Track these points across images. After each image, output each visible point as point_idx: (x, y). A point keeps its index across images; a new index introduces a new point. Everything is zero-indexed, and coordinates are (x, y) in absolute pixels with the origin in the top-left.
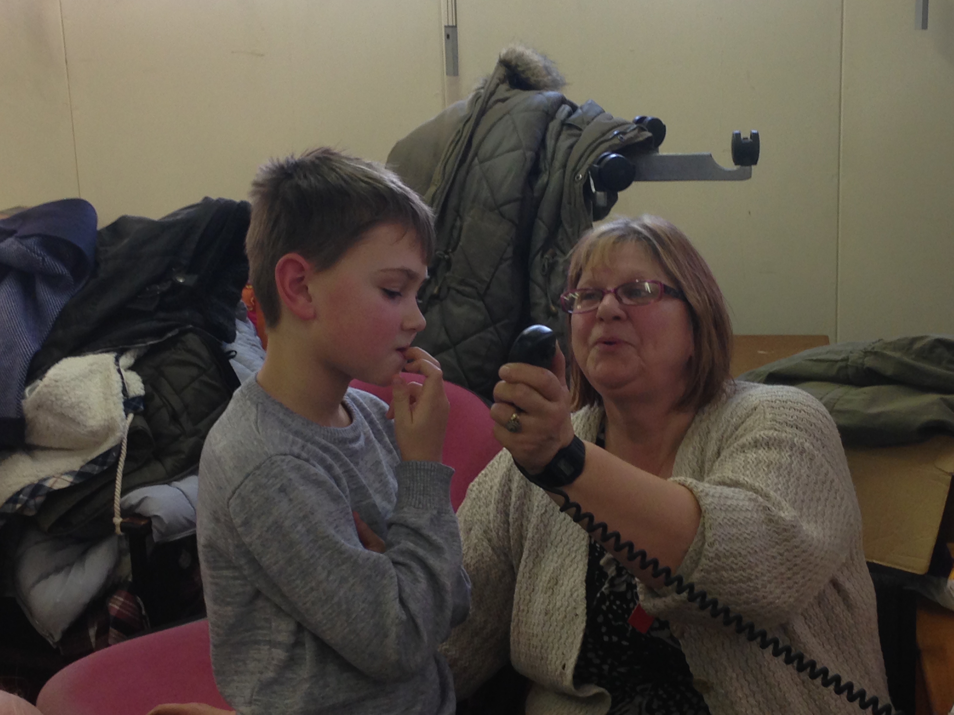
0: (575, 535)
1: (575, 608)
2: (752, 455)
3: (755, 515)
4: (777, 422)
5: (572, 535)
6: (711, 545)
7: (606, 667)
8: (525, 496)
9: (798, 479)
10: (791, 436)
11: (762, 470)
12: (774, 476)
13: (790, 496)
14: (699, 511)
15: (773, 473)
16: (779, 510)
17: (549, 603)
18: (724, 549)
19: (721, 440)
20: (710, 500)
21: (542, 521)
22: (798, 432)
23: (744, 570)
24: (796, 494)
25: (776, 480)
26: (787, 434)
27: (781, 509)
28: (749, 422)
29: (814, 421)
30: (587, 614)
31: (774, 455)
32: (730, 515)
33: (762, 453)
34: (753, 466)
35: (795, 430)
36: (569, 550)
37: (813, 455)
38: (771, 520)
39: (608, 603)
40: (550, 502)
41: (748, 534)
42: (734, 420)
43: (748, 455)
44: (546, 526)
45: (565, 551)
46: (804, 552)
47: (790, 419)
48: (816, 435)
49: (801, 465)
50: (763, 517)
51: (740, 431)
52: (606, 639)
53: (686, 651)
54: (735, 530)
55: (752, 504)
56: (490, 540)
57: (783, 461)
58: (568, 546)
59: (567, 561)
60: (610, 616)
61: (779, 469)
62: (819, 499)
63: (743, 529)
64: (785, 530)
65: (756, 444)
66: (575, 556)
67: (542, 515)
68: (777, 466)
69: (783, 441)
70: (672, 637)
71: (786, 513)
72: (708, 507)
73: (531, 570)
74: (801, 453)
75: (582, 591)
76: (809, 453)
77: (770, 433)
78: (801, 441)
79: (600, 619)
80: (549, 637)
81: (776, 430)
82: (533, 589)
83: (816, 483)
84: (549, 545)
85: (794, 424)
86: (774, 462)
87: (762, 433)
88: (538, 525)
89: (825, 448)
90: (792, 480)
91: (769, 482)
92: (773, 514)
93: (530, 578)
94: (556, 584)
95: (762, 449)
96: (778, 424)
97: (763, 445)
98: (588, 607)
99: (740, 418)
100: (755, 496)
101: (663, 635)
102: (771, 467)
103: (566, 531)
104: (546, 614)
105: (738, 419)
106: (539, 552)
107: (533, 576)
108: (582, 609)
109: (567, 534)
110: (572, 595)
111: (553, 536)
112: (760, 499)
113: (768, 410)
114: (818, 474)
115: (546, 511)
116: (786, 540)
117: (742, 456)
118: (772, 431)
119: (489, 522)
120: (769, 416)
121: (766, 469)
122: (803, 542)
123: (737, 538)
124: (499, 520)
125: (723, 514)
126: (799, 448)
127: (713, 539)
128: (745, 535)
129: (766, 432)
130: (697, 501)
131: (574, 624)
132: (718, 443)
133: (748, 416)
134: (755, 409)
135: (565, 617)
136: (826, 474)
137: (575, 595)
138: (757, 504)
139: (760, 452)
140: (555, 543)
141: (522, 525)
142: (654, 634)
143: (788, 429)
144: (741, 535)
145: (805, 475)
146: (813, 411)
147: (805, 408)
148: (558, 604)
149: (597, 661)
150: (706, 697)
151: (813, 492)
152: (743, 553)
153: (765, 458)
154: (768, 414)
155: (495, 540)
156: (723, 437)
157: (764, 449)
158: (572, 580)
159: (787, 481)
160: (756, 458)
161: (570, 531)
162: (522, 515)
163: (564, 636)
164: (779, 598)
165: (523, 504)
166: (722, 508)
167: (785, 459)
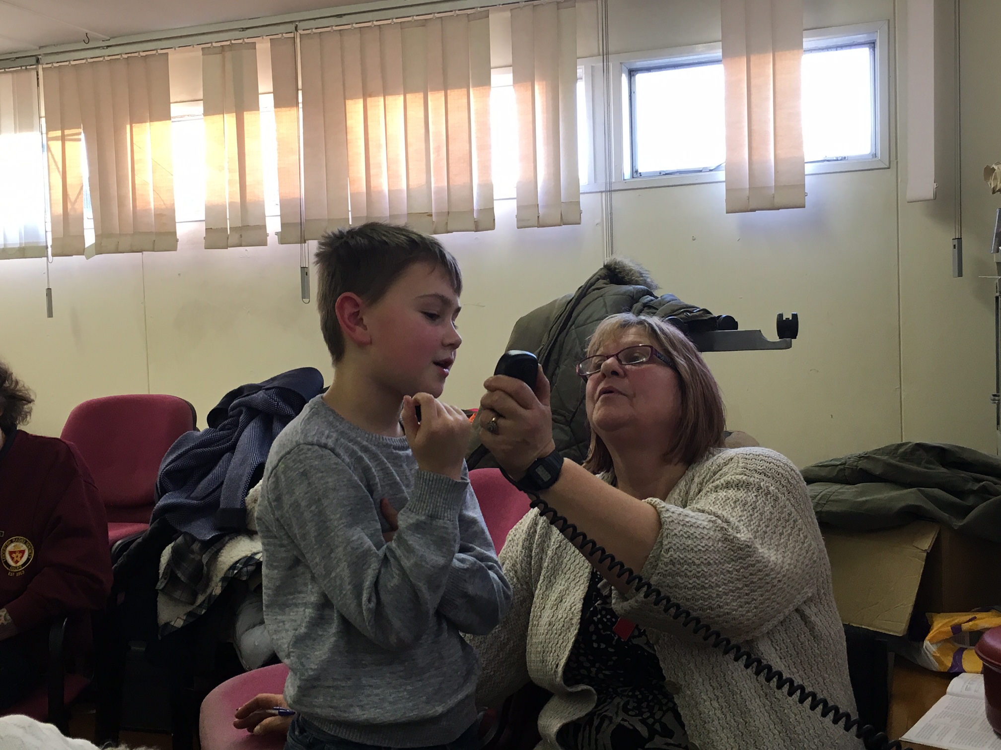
0: (581, 565)
1: (571, 619)
2: (722, 494)
3: (712, 533)
4: (747, 469)
5: (578, 564)
6: (668, 551)
7: (594, 670)
8: (546, 536)
9: (761, 514)
10: (758, 480)
11: (729, 505)
12: (739, 510)
13: (752, 527)
14: (660, 523)
15: (738, 508)
16: (737, 533)
17: (553, 616)
18: (679, 556)
19: (701, 484)
20: (669, 514)
21: (556, 553)
22: (765, 478)
23: (698, 578)
24: (759, 526)
25: (740, 514)
26: (755, 478)
27: (739, 532)
28: (725, 469)
29: (780, 470)
30: (581, 623)
31: (741, 494)
32: (686, 529)
33: (731, 493)
34: (722, 502)
35: (762, 476)
36: (575, 576)
37: (777, 497)
38: (726, 539)
39: (599, 616)
40: (565, 539)
41: (703, 547)
42: (714, 468)
43: (719, 494)
44: (559, 558)
45: (572, 577)
46: (760, 571)
47: (759, 468)
48: (782, 483)
49: (765, 503)
50: (720, 535)
51: (717, 476)
52: (595, 645)
53: (660, 657)
54: (690, 542)
55: (711, 524)
56: (516, 572)
57: (749, 499)
58: (575, 573)
59: (572, 585)
60: (600, 626)
61: (744, 505)
62: (781, 534)
63: (698, 542)
64: (741, 549)
65: (728, 486)
66: (579, 581)
67: (556, 549)
68: (743, 502)
69: (751, 484)
70: (648, 643)
71: (743, 535)
72: (667, 519)
73: (544, 592)
74: (766, 495)
75: (579, 606)
76: (773, 495)
77: (739, 477)
78: (767, 484)
79: (592, 628)
80: (550, 643)
81: (745, 475)
82: (544, 607)
83: (779, 520)
84: (560, 572)
85: (763, 472)
86: (740, 500)
87: (733, 477)
88: (553, 557)
89: (790, 494)
90: (756, 515)
91: (734, 514)
92: (729, 534)
93: (542, 598)
94: (561, 601)
95: (732, 489)
96: (747, 471)
97: (734, 485)
98: (582, 619)
99: (719, 466)
100: (714, 518)
101: (639, 641)
102: (737, 503)
103: (574, 561)
104: (550, 625)
105: (717, 467)
106: (552, 578)
107: (545, 597)
108: (576, 620)
109: (575, 563)
110: (571, 609)
111: (563, 566)
112: (719, 521)
113: (741, 460)
114: (782, 513)
115: (560, 546)
116: (741, 558)
117: (714, 495)
118: (742, 476)
119: (517, 558)
120: (741, 465)
121: (733, 505)
122: (758, 562)
123: (692, 549)
124: (523, 554)
125: (680, 528)
126: (764, 491)
127: (668, 546)
128: (700, 547)
129: (737, 476)
130: (659, 514)
131: (570, 631)
132: (699, 485)
133: (726, 464)
134: (732, 459)
135: (563, 626)
136: (789, 514)
137: (573, 609)
138: (716, 525)
139: (730, 491)
140: (565, 571)
141: (542, 558)
142: (635, 641)
143: (756, 475)
144: (696, 547)
145: (768, 512)
146: (782, 464)
147: (773, 461)
148: (560, 616)
149: (588, 665)
150: (675, 696)
151: (776, 526)
152: (697, 562)
153: (733, 496)
154: (741, 463)
155: (519, 571)
156: (703, 481)
157: (734, 489)
158: (573, 598)
159: (751, 515)
160: (725, 496)
161: (577, 562)
162: (543, 550)
163: (560, 642)
164: (736, 610)
165: (544, 542)
166: (680, 522)
167: (751, 498)
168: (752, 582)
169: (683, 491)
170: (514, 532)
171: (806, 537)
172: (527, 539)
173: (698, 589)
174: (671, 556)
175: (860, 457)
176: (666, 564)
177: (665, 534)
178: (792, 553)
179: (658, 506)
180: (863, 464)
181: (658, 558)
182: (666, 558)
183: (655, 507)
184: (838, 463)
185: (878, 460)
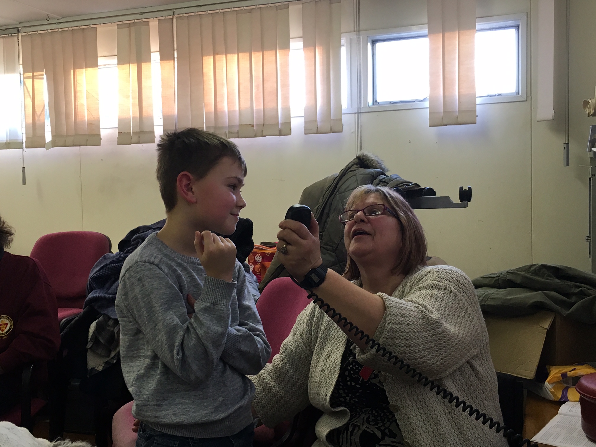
0: (341, 335)
1: (335, 368)
2: (423, 292)
3: (416, 314)
4: (439, 278)
5: (339, 335)
7: (348, 398)
8: (320, 318)
9: (446, 304)
10: (445, 284)
11: (427, 298)
12: (433, 302)
13: (441, 312)
14: (385, 308)
15: (433, 300)
16: (431, 314)
17: (324, 366)
19: (411, 287)
21: (326, 329)
24: (445, 311)
26: (443, 283)
27: (432, 313)
29: (459, 279)
30: (340, 370)
31: (435, 292)
32: (400, 311)
34: (423, 297)
35: (448, 282)
36: (337, 342)
37: (456, 294)
38: (424, 317)
39: (351, 366)
40: (331, 320)
41: (410, 322)
42: (419, 277)
43: (421, 292)
44: (328, 331)
45: (335, 342)
46: (444, 337)
47: (446, 277)
48: (460, 286)
49: (449, 298)
50: (421, 315)
51: (421, 282)
52: (349, 383)
53: (386, 389)
54: (402, 319)
55: (416, 309)
56: (303, 339)
57: (439, 295)
58: (337, 340)
59: (336, 347)
60: (352, 372)
61: (436, 298)
62: (458, 316)
63: (408, 319)
64: (433, 324)
66: (339, 345)
67: (326, 326)
69: (441, 286)
70: (380, 382)
71: (434, 316)
72: (388, 305)
73: (319, 352)
74: (450, 293)
75: (339, 360)
76: (454, 293)
77: (434, 282)
78: (450, 287)
79: (347, 373)
80: (322, 382)
81: (438, 281)
82: (319, 360)
83: (457, 308)
84: (329, 340)
85: (448, 280)
86: (434, 295)
87: (430, 282)
88: (324, 330)
89: (464, 293)
90: (443, 304)
91: (430, 304)
92: (426, 314)
93: (318, 355)
94: (329, 357)
97: (430, 287)
98: (341, 367)
99: (422, 276)
100: (418, 305)
101: (375, 381)
102: (432, 297)
103: (337, 333)
104: (322, 371)
105: (420, 276)
106: (323, 343)
107: (320, 354)
108: (338, 369)
109: (337, 334)
110: (334, 362)
111: (330, 336)
112: (420, 307)
113: (435, 273)
114: (459, 304)
115: (329, 324)
116: (433, 329)
117: (419, 292)
118: (436, 281)
119: (303, 331)
120: (435, 275)
121: (429, 298)
122: (443, 331)
123: (404, 323)
124: (307, 329)
125: (397, 310)
126: (449, 290)
129: (433, 282)
131: (334, 375)
133: (426, 275)
134: (430, 272)
135: (330, 372)
136: (464, 305)
137: (336, 361)
138: (418, 309)
139: (428, 290)
140: (331, 339)
141: (318, 331)
142: (372, 381)
143: (444, 281)
144: (406, 322)
145: (451, 303)
146: (460, 275)
148: (328, 366)
149: (344, 395)
150: (396, 414)
151: (455, 312)
153: (430, 293)
154: (435, 274)
155: (305, 340)
156: (412, 285)
157: (431, 289)
158: (336, 355)
159: (440, 305)
160: (425, 293)
161: (339, 333)
162: (318, 327)
163: (328, 382)
165: (319, 321)
166: (397, 307)
167: (441, 294)
168: (440, 344)
169: (400, 291)
170: (301, 315)
171: (473, 319)
172: (310, 320)
173: (407, 347)
174: (391, 327)
175: (508, 273)
176: (388, 332)
177: (388, 314)
178: (465, 328)
179: (384, 298)
180: (509, 277)
181: (383, 328)
182: (388, 327)
183: (382, 298)
184: (495, 276)
185: (519, 274)
